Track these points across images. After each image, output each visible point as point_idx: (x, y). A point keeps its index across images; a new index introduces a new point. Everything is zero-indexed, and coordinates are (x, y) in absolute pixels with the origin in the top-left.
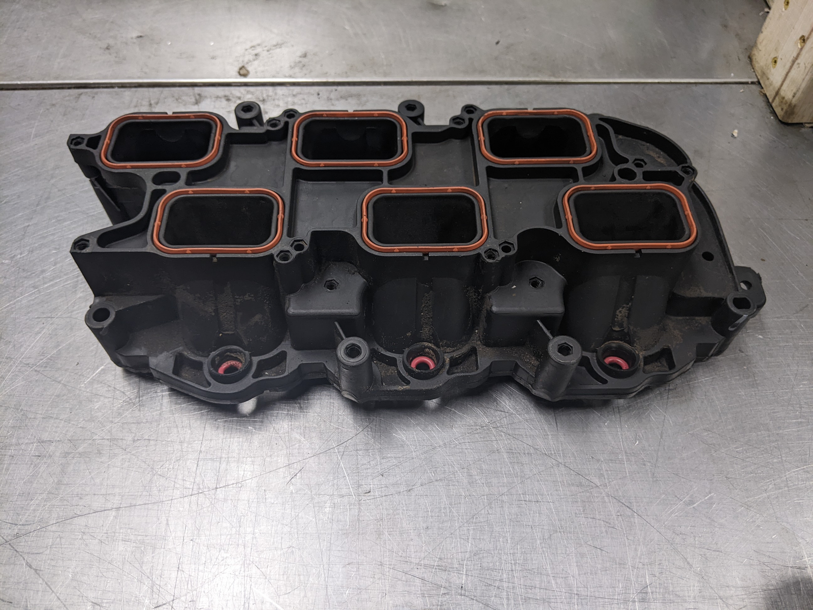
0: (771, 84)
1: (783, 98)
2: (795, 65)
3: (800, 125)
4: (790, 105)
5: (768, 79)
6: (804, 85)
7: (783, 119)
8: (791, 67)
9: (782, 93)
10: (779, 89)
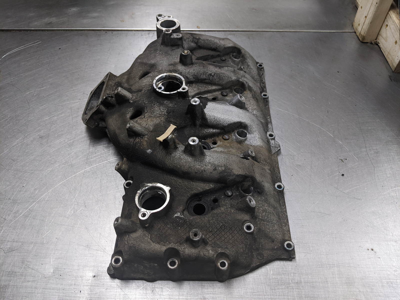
0: (358, 32)
1: (362, 35)
2: (364, 25)
3: (368, 43)
4: (363, 36)
5: (357, 30)
6: (367, 30)
7: (362, 41)
8: (363, 25)
9: (361, 33)
10: (360, 32)
